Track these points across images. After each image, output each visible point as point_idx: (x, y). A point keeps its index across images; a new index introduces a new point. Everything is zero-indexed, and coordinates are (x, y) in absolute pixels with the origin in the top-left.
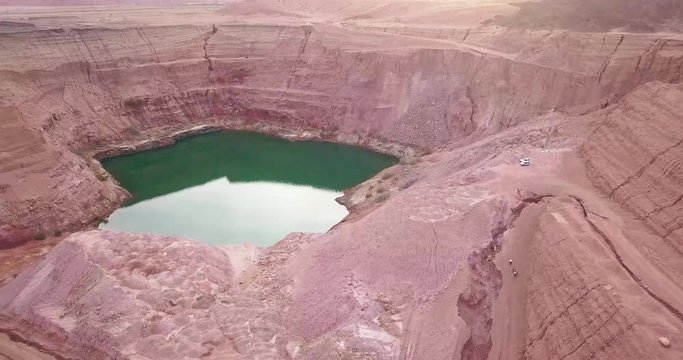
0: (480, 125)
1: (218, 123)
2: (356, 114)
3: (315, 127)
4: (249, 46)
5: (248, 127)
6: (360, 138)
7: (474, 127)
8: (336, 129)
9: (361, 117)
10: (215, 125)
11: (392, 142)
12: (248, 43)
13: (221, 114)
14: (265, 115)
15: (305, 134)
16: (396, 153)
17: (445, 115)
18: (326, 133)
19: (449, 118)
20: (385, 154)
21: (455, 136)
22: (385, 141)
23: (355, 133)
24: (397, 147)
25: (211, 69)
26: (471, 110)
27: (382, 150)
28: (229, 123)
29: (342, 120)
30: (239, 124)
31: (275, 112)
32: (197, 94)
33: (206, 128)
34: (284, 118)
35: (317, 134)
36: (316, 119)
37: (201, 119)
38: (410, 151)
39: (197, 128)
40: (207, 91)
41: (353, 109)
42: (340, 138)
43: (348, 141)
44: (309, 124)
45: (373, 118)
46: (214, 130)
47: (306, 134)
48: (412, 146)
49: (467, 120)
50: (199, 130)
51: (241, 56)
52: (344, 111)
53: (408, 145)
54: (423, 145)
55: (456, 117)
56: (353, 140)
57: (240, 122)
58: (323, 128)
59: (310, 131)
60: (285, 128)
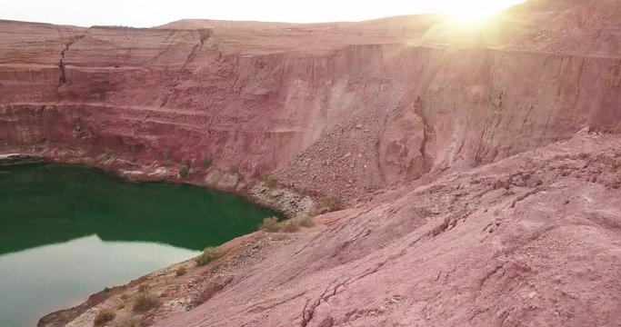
0: (436, 163)
1: (47, 151)
2: (241, 141)
3: (178, 160)
4: (123, 52)
5: (86, 159)
6: (241, 179)
7: (426, 164)
8: (208, 164)
9: (246, 148)
10: (39, 154)
11: (284, 186)
12: (124, 49)
13: (57, 140)
14: (118, 143)
15: (158, 171)
16: (286, 207)
17: (378, 144)
18: (191, 171)
19: (383, 148)
20: (268, 208)
21: (391, 178)
22: (273, 184)
23: (234, 170)
24: (289, 195)
25: (63, 79)
26: (421, 134)
27: (265, 200)
28: (63, 153)
29: (219, 151)
31: (131, 139)
32: (27, 110)
33: (16, 159)
34: (140, 147)
35: (176, 172)
36: (184, 150)
37: (21, 144)
38: (308, 203)
40: (44, 107)
41: (237, 132)
42: (209, 179)
43: (220, 183)
44: (169, 158)
45: (263, 148)
46: (29, 162)
47: (161, 171)
48: (314, 195)
49: (414, 152)
51: (110, 65)
52: (223, 137)
53: (305, 193)
54: (331, 192)
55: (394, 146)
56: (230, 181)
57: (81, 153)
58: (189, 164)
59: (167, 166)
60: (135, 161)
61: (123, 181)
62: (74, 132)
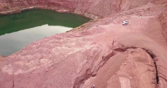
0: (122, 9)
1: (39, 6)
2: (81, 4)
3: (68, 8)
5: (48, 8)
6: (82, 12)
7: (120, 9)
8: (75, 9)
9: (83, 5)
10: (38, 7)
11: (91, 14)
13: (40, 3)
14: (54, 4)
15: (64, 10)
16: (92, 18)
17: (111, 4)
18: (71, 10)
19: (112, 5)
20: (88, 18)
21: (113, 12)
22: (89, 13)
23: (80, 10)
24: (93, 15)
26: (119, 3)
27: (88, 16)
28: (42, 7)
29: (77, 6)
30: (46, 7)
31: (57, 3)
33: (34, 8)
34: (59, 5)
35: (68, 11)
36: (69, 6)
37: (33, 5)
38: (97, 17)
39: (31, 8)
41: (80, 2)
42: (75, 12)
43: (78, 13)
44: (66, 7)
45: (86, 5)
46: (37, 9)
47: (65, 11)
48: (98, 15)
49: (118, 7)
50: (32, 9)
52: (77, 3)
53: (96, 15)
54: (101, 15)
55: (114, 5)
56: (79, 13)
57: (46, 6)
58: (71, 9)
59: (66, 9)
60: (59, 8)
61: (58, 12)
62: (44, 1)
